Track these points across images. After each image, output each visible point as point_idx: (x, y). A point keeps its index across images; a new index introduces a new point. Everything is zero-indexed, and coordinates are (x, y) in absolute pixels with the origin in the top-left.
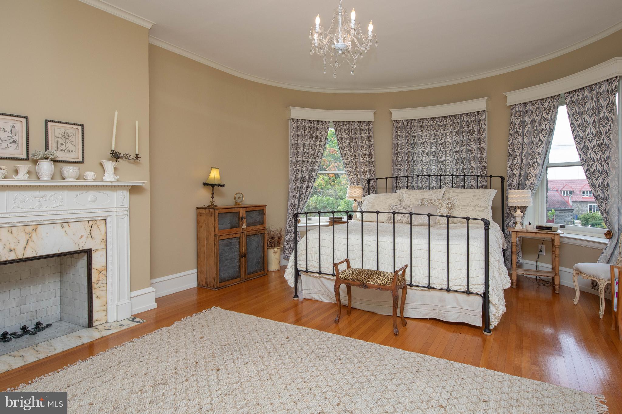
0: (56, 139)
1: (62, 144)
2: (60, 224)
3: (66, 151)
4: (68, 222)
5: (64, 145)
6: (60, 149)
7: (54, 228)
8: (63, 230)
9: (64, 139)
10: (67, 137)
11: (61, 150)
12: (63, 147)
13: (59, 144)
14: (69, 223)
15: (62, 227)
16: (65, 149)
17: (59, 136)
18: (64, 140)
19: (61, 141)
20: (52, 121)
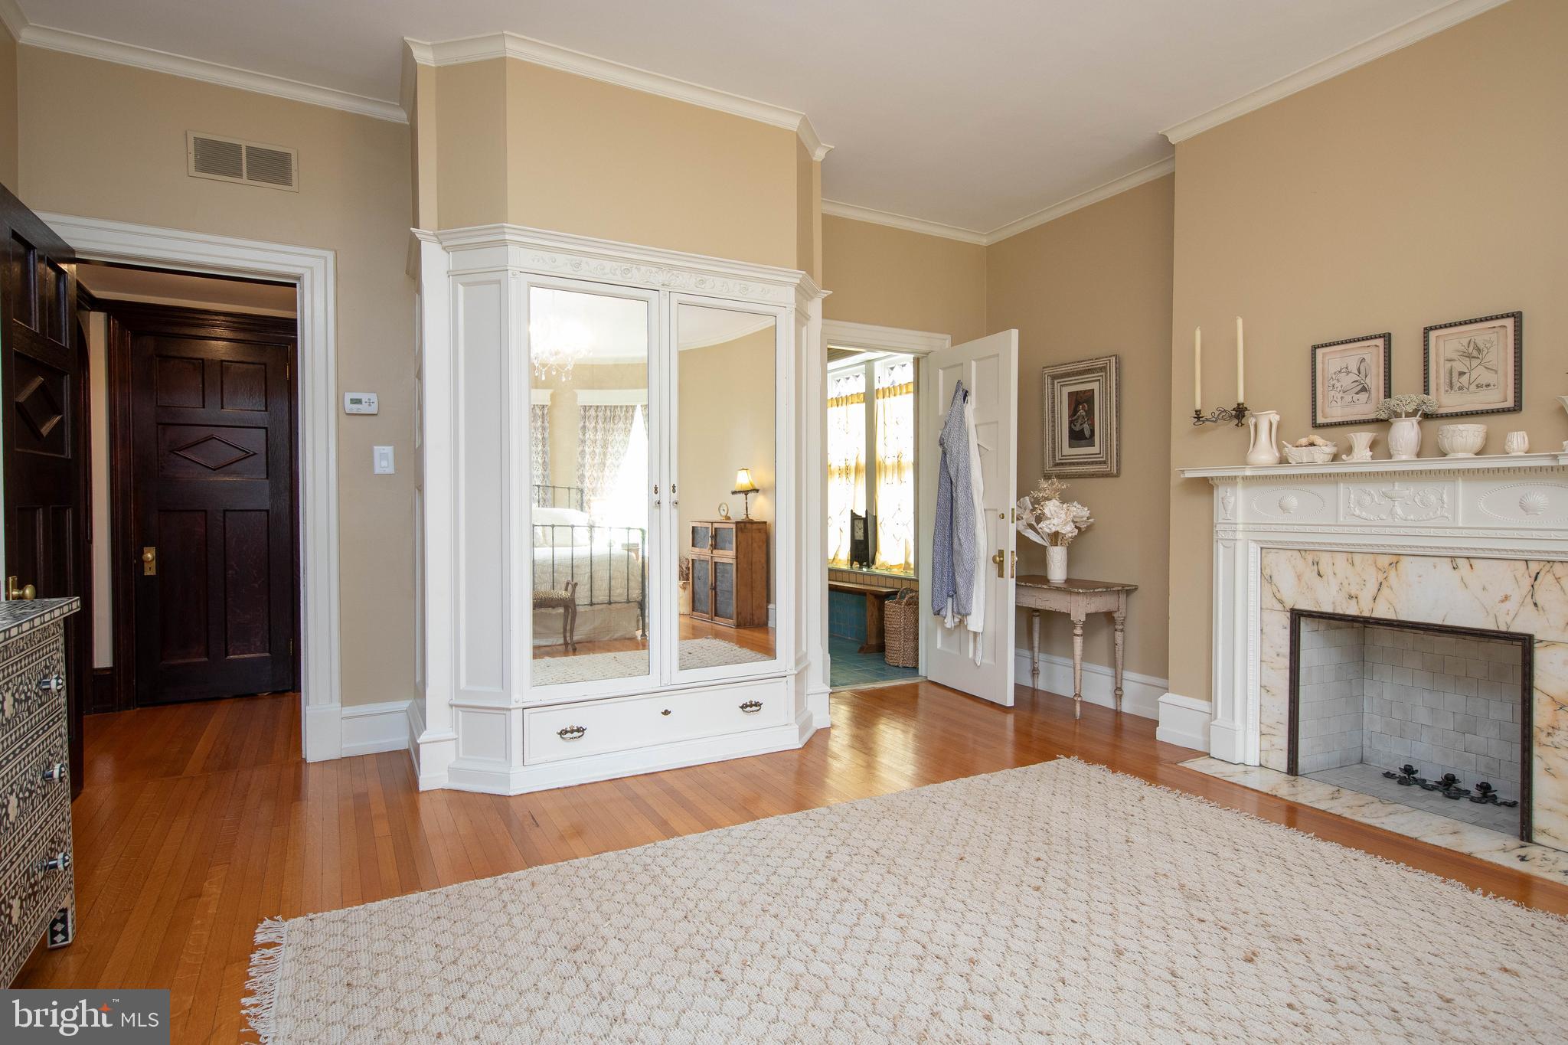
0: (1448, 365)
1: (1462, 374)
2: (1449, 559)
3: (1473, 387)
4: (1468, 558)
5: (1467, 375)
6: (1457, 385)
7: (1435, 567)
8: (1456, 574)
9: (1467, 361)
10: (1474, 353)
11: (1461, 388)
12: (1465, 379)
13: (1455, 375)
14: (1472, 560)
15: (1456, 567)
16: (1470, 384)
17: (1455, 356)
18: (1468, 363)
19: (1459, 366)
20: (1436, 328)
